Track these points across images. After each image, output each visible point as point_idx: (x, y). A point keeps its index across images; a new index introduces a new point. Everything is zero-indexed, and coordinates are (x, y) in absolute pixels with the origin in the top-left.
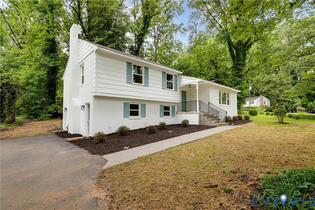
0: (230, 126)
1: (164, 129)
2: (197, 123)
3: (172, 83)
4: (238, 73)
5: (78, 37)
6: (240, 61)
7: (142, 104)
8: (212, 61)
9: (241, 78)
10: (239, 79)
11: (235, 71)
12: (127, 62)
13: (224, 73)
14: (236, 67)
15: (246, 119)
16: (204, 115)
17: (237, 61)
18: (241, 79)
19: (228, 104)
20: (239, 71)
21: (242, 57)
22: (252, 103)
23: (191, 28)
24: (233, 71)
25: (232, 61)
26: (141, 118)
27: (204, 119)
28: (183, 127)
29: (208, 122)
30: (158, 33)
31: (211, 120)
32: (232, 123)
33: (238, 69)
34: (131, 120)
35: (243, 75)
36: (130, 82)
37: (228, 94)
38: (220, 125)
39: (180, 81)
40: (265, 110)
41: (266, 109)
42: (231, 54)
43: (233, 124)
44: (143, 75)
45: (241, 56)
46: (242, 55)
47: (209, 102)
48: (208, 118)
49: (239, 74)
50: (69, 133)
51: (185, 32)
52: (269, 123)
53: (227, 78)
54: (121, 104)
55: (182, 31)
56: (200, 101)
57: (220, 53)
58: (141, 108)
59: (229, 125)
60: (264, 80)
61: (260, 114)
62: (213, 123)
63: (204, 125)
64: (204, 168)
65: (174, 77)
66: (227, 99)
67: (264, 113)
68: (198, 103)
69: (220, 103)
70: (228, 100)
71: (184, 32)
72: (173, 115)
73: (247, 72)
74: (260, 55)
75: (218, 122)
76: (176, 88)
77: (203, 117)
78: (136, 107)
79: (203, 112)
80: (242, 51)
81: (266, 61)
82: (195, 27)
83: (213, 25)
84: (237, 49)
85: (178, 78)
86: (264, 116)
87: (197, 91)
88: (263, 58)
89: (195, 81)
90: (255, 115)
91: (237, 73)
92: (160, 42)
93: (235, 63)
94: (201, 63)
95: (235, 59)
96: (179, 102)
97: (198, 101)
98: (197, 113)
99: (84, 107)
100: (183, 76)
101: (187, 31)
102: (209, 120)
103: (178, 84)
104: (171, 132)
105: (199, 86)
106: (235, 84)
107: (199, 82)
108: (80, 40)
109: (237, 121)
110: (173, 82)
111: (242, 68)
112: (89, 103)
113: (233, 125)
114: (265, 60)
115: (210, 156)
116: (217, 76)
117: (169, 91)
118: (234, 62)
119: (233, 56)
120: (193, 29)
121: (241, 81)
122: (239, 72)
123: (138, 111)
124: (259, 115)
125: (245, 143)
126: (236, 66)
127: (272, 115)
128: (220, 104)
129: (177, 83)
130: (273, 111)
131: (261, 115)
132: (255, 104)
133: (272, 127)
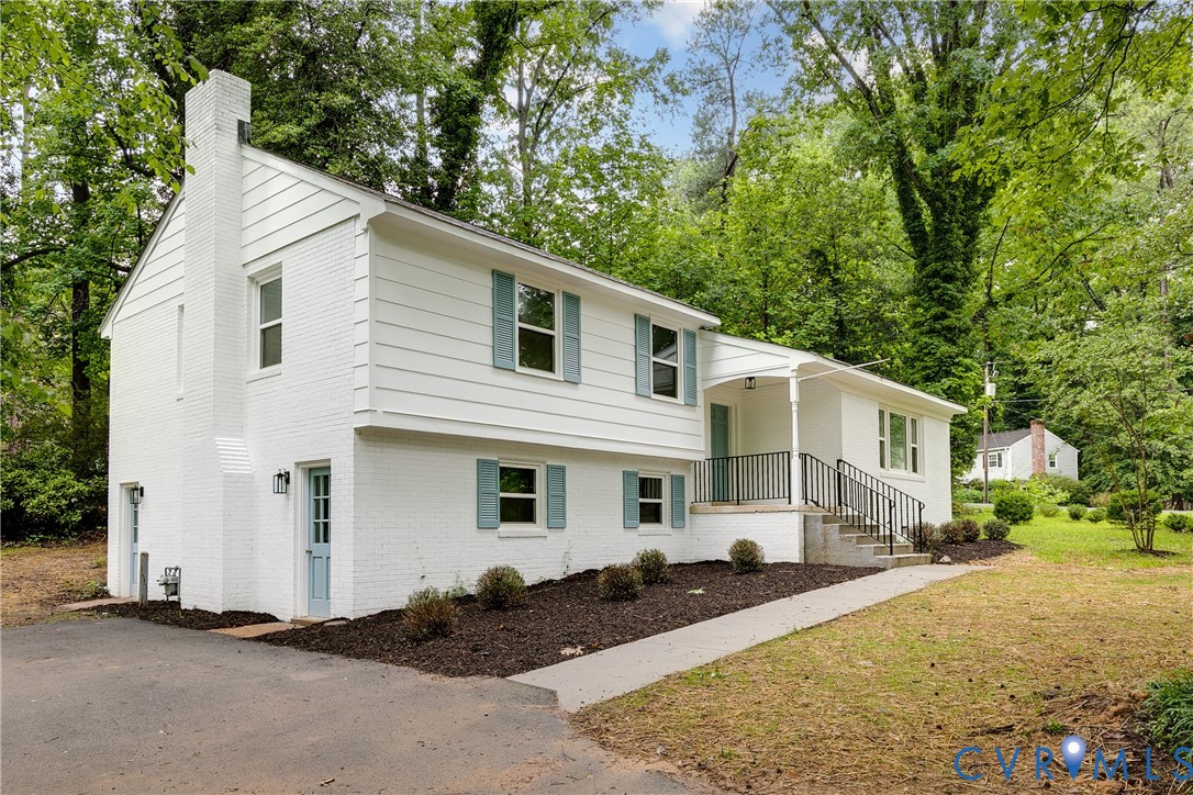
0: (935, 565)
1: (662, 579)
2: (794, 555)
3: (675, 369)
4: (944, 316)
5: (240, 134)
6: (951, 258)
7: (553, 467)
8: (818, 253)
9: (954, 343)
10: (945, 348)
11: (926, 310)
12: (493, 272)
13: (875, 317)
14: (930, 290)
15: (995, 539)
16: (825, 520)
17: (937, 260)
18: (954, 350)
19: (915, 470)
20: (948, 309)
21: (959, 244)
22: (993, 464)
23: (708, 78)
24: (914, 306)
25: (913, 261)
26: (546, 532)
27: (825, 535)
28: (741, 574)
29: (844, 551)
30: (541, 93)
31: (860, 540)
32: (944, 553)
33: (940, 302)
34: (506, 542)
35: (967, 331)
36: (505, 363)
37: (914, 421)
38: (899, 563)
39: (709, 361)
40: (1063, 496)
41: (1067, 495)
42: (907, 225)
43: (946, 558)
44: (558, 333)
45: (958, 238)
46: (961, 232)
47: (839, 461)
48: (842, 529)
49: (946, 322)
50: (183, 607)
51: (679, 96)
52: (1096, 553)
53: (891, 340)
54: (465, 468)
55: (664, 90)
56: (803, 456)
57: (852, 215)
58: (544, 485)
59: (932, 563)
60: (1078, 361)
61: (1042, 517)
62: (867, 554)
63: (826, 565)
64: (937, 694)
65: (681, 340)
66: (910, 445)
67: (1057, 511)
68: (796, 463)
69: (882, 465)
70: (914, 449)
71: (671, 98)
72: (678, 520)
73: (981, 315)
74: (1038, 235)
75: (891, 547)
76: (692, 393)
77: (819, 525)
78: (526, 478)
79: (817, 504)
80: (960, 213)
81: (1067, 263)
82: (724, 73)
83: (821, 75)
84: (938, 204)
85: (698, 345)
86: (1061, 524)
87: (794, 408)
88: (1053, 250)
89: (782, 361)
90: (1022, 518)
91: (936, 318)
92: (548, 141)
93: (928, 269)
94: (772, 263)
95: (929, 252)
96: (701, 458)
97: (795, 454)
98: (791, 507)
99: (288, 481)
100: (722, 338)
101: (684, 93)
102: (851, 539)
103: (698, 374)
104: (700, 591)
105: (801, 385)
106: (930, 372)
107: (802, 369)
108: (249, 152)
109: (957, 543)
110: (680, 365)
111: (959, 295)
112: (329, 460)
113: (949, 563)
114: (1064, 260)
115: (933, 665)
116: (841, 328)
117: (661, 405)
118: (924, 265)
119: (916, 235)
120: (713, 84)
121: (957, 356)
122: (949, 313)
123: (533, 500)
124: (1037, 519)
125: (1035, 623)
126: (932, 284)
127: (1095, 520)
128: (882, 470)
129: (695, 370)
130: (1093, 500)
131: (1048, 519)
132: (1009, 470)
133: (1115, 569)
